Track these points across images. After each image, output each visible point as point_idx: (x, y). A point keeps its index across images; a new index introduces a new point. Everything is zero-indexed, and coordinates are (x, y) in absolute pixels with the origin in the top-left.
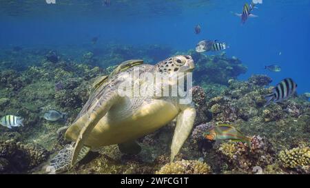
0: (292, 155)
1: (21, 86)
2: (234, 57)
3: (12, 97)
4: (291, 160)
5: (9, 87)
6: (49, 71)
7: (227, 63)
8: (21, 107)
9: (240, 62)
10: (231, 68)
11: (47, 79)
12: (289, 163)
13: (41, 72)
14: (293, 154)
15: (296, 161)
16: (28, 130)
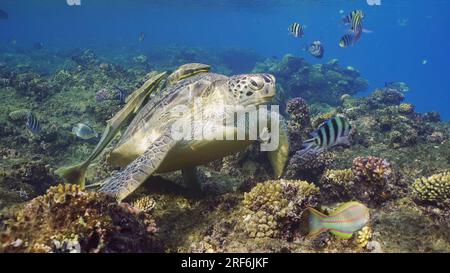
0: (431, 184)
1: (47, 94)
2: (349, 68)
3: (34, 109)
4: (430, 190)
5: (30, 96)
6: (85, 76)
7: (340, 76)
8: (47, 122)
9: (358, 75)
10: (346, 83)
11: (83, 87)
12: (426, 194)
13: (75, 77)
14: (433, 181)
15: (436, 192)
16: (58, 155)
